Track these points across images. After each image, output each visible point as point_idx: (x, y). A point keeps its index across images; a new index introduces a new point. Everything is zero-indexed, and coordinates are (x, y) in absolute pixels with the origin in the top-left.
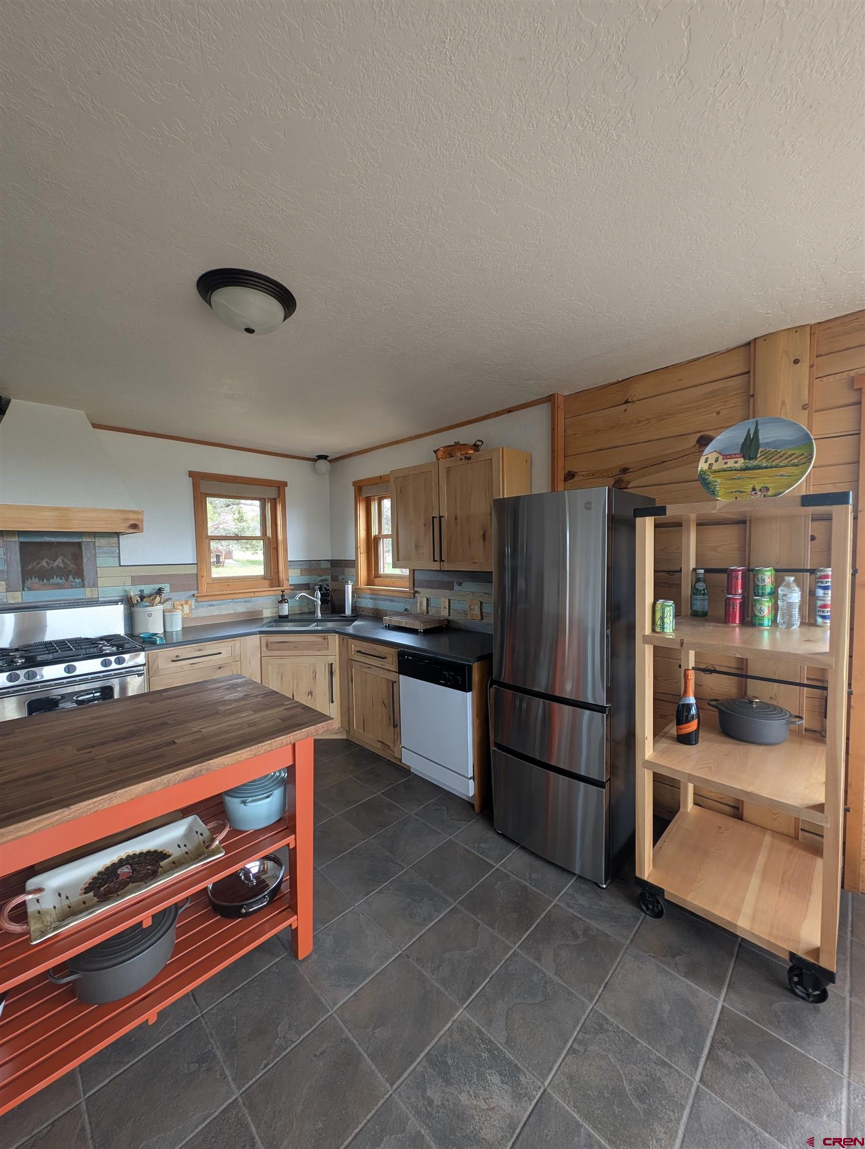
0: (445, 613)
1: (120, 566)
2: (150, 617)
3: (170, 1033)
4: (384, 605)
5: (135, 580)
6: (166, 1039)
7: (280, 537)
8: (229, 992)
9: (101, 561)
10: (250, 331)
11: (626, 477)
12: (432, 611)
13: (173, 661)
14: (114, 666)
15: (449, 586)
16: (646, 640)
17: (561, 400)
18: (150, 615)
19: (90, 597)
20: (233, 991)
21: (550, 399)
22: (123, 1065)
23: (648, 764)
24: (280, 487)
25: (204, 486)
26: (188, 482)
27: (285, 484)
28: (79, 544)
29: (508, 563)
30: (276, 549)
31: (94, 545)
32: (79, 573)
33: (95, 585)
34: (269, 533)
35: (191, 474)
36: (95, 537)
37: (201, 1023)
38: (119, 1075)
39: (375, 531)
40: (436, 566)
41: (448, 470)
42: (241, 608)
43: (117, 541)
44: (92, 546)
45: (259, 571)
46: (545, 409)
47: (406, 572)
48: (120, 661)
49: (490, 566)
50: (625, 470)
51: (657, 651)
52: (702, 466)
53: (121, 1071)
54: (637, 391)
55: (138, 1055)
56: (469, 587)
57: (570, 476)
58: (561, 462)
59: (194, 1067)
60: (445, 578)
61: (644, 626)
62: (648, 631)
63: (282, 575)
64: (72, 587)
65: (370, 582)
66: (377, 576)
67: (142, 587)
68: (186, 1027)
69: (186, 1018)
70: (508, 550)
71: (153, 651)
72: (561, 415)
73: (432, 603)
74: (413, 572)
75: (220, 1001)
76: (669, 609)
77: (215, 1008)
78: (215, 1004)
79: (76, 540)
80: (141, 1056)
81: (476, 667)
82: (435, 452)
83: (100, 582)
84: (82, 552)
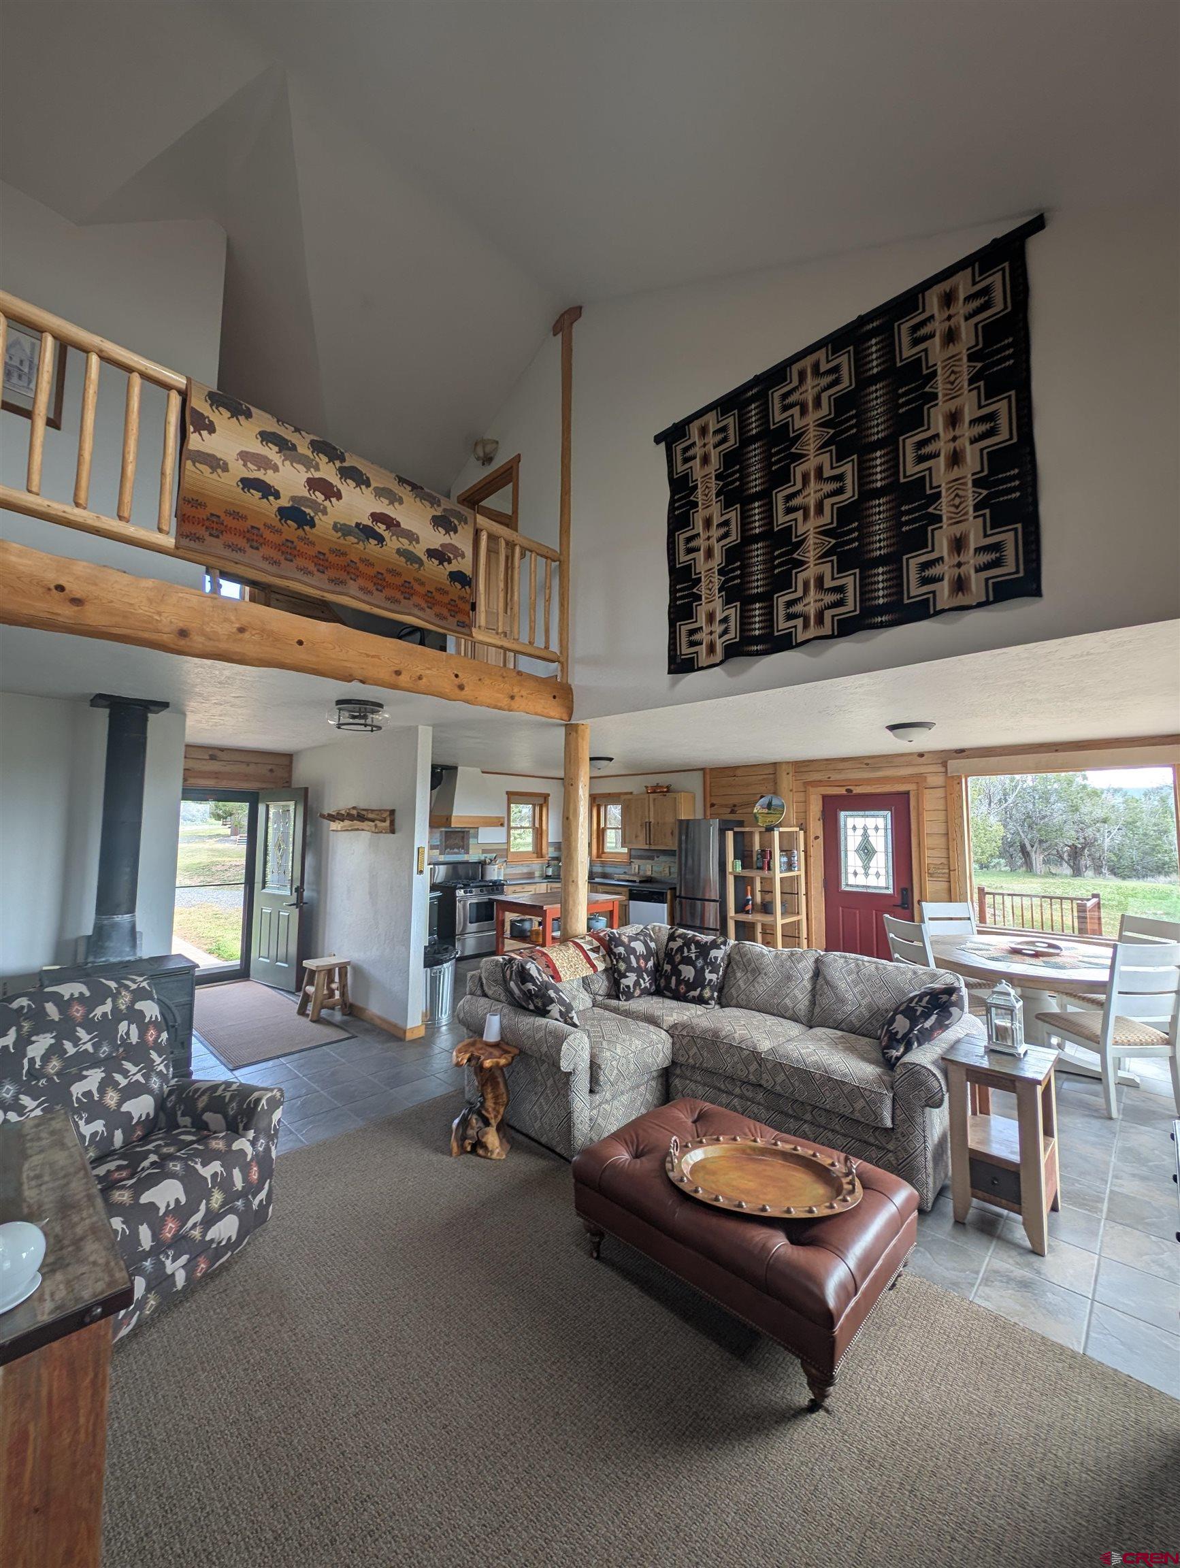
0: (649, 873)
1: (478, 843)
4: (609, 870)
5: (484, 851)
7: (544, 827)
9: (471, 841)
11: (736, 809)
12: (641, 873)
15: (651, 858)
16: (730, 873)
17: (708, 771)
19: (467, 859)
21: (703, 769)
23: (731, 918)
24: (546, 797)
25: (512, 797)
26: (505, 797)
27: (549, 795)
28: (464, 832)
29: (683, 846)
30: (541, 834)
31: (469, 833)
32: (463, 847)
33: (469, 853)
34: (537, 825)
35: (507, 793)
39: (602, 825)
40: (647, 847)
41: (654, 800)
42: (525, 870)
43: (478, 830)
45: (530, 849)
46: (701, 772)
47: (625, 850)
49: (675, 848)
50: (735, 806)
51: (736, 877)
52: (755, 811)
54: (739, 772)
56: (662, 858)
57: (712, 805)
58: (708, 799)
60: (649, 854)
61: (730, 869)
62: (730, 870)
63: (544, 851)
64: (461, 854)
65: (599, 856)
66: (603, 853)
67: (486, 855)
70: (683, 838)
72: (708, 777)
73: (642, 868)
74: (630, 850)
76: (739, 863)
79: (463, 830)
81: (669, 892)
82: (647, 787)
83: (470, 851)
84: (465, 836)
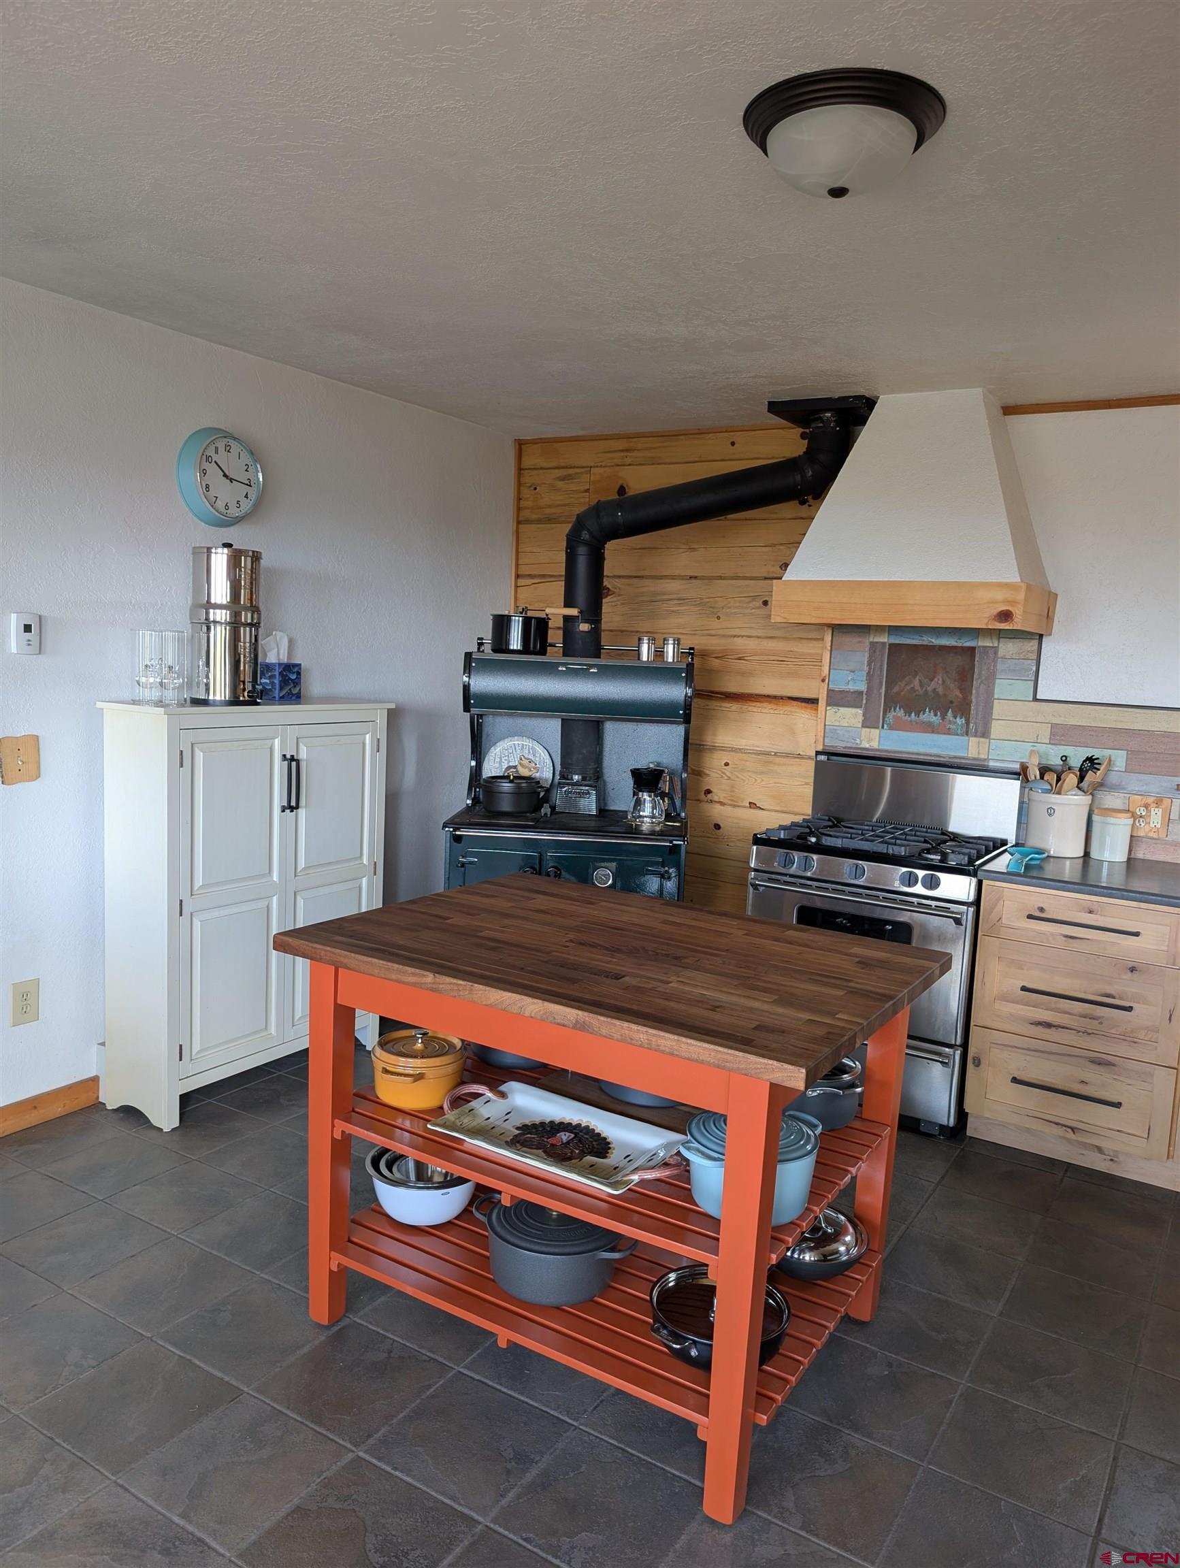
1: (1035, 699)
2: (1050, 815)
3: (544, 1405)
5: (1058, 734)
6: (536, 1405)
8: (619, 1442)
9: (1003, 688)
10: (838, 192)
13: (1030, 917)
14: (919, 889)
18: (1051, 812)
19: (976, 756)
20: (623, 1446)
22: (497, 1381)
28: (972, 650)
31: (996, 653)
32: (963, 709)
33: (985, 734)
36: (999, 638)
37: (565, 1432)
38: (485, 1384)
43: (1036, 647)
44: (992, 656)
48: (933, 883)
53: (491, 1383)
55: (512, 1389)
59: (509, 1454)
64: (949, 732)
67: (1068, 751)
68: (557, 1418)
69: (568, 1412)
71: (998, 884)
75: (603, 1437)
77: (591, 1437)
78: (596, 1434)
79: (968, 644)
80: (509, 1392)
83: (996, 728)
84: (973, 665)
